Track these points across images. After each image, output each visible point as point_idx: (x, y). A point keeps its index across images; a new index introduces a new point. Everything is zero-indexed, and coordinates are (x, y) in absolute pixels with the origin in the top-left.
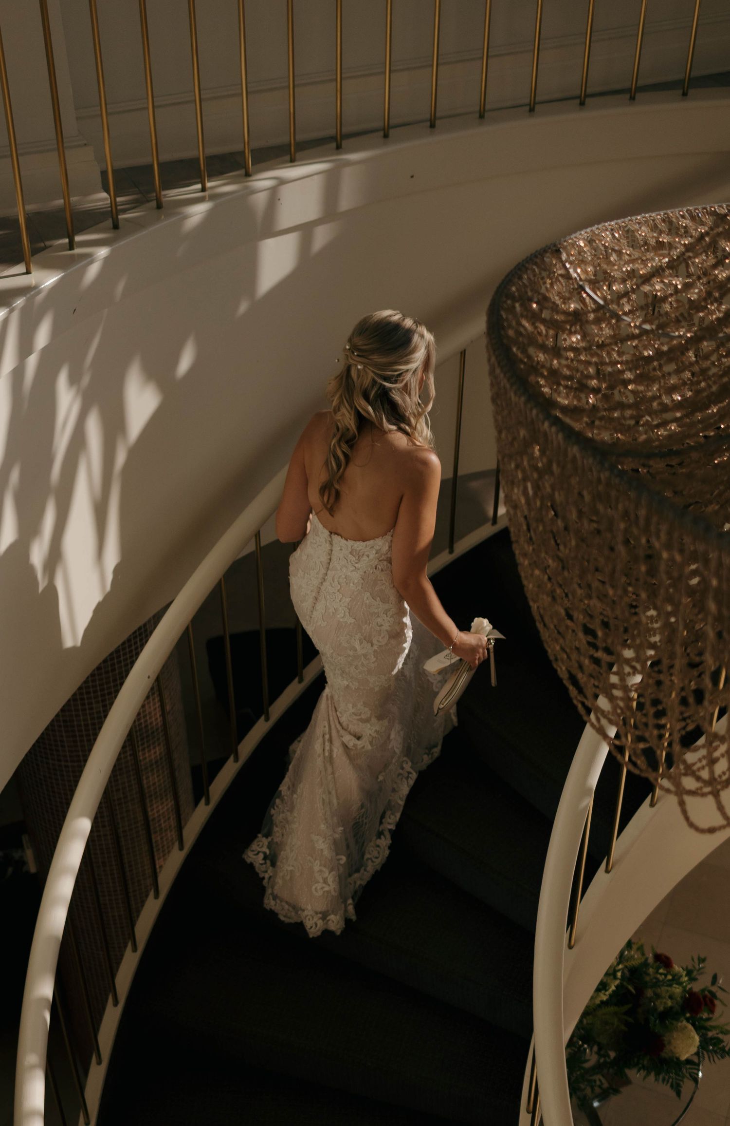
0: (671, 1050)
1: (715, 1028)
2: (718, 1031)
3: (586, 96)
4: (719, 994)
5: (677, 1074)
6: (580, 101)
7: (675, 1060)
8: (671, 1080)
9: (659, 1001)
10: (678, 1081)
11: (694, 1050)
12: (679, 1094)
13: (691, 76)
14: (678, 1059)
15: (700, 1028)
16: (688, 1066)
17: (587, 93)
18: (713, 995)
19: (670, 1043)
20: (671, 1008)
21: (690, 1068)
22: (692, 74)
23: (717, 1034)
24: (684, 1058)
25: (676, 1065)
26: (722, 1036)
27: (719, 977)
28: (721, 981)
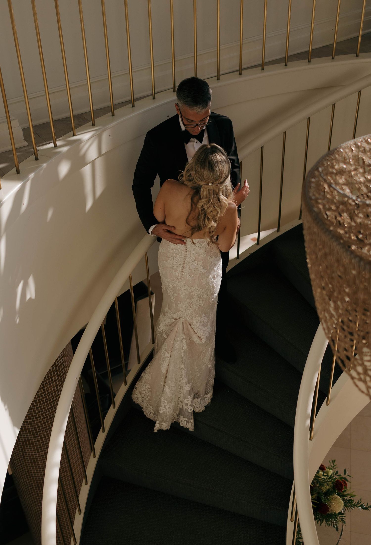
0: (331, 510)
1: (348, 494)
2: (350, 496)
3: (243, 69)
4: (348, 478)
5: (335, 520)
6: (240, 72)
7: (334, 514)
8: (333, 524)
9: (323, 487)
10: (336, 524)
11: (342, 508)
12: (337, 530)
13: (288, 56)
14: (335, 513)
15: (342, 496)
16: (340, 516)
17: (242, 68)
18: (345, 479)
19: (330, 506)
20: (329, 489)
21: (340, 517)
22: (289, 54)
23: (350, 497)
24: (337, 512)
25: (334, 516)
26: (352, 498)
27: (346, 470)
28: (348, 472)
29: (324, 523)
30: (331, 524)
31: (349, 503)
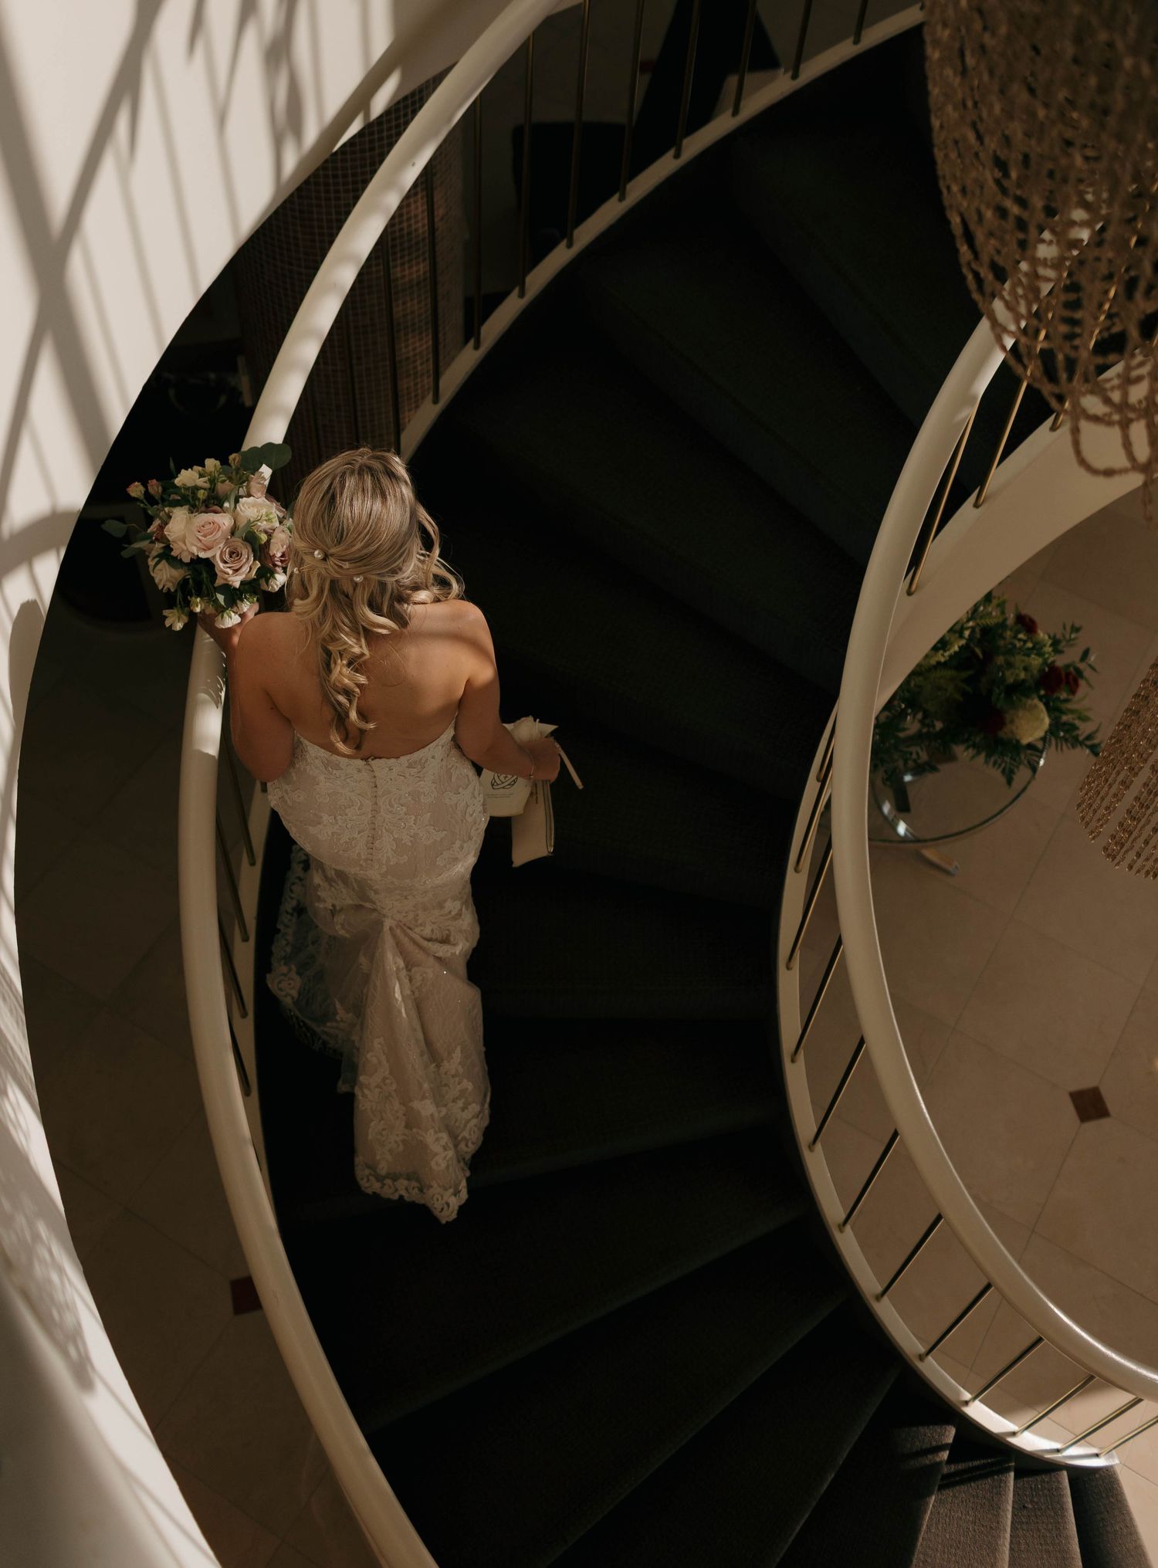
0: (1011, 731)
1: (1072, 711)
2: (1074, 716)
4: (1087, 673)
5: (1011, 759)
7: (1013, 742)
8: (1003, 765)
9: (1009, 671)
10: (1012, 767)
11: (1040, 733)
12: (1009, 782)
14: (1017, 741)
15: (1053, 709)
16: (1027, 752)
18: (1079, 673)
19: (1012, 722)
20: (1024, 681)
21: (1029, 754)
23: (1073, 719)
24: (1025, 741)
25: (1014, 748)
26: (1077, 722)
27: (1091, 652)
28: (1092, 658)
29: (982, 756)
30: (1000, 765)
31: (1063, 732)
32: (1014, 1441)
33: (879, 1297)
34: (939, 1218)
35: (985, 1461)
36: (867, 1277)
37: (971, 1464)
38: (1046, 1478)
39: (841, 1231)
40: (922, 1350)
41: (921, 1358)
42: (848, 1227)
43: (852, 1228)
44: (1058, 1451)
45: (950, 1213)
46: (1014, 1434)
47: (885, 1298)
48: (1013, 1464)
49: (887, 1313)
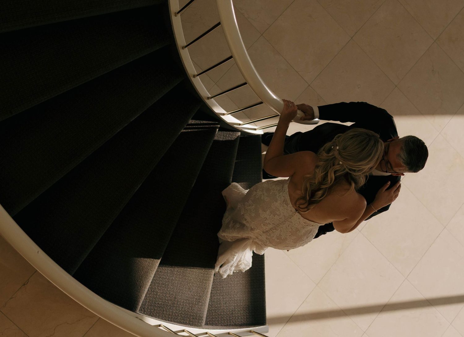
32: (223, 117)
33: (183, 48)
34: (219, 24)
35: (208, 122)
36: (181, 38)
37: (202, 122)
38: (231, 133)
39: (175, 16)
40: (196, 73)
41: (194, 76)
42: (179, 15)
43: (181, 15)
44: (240, 125)
45: (225, 24)
46: (224, 114)
47: (187, 48)
48: (219, 126)
49: (186, 56)
